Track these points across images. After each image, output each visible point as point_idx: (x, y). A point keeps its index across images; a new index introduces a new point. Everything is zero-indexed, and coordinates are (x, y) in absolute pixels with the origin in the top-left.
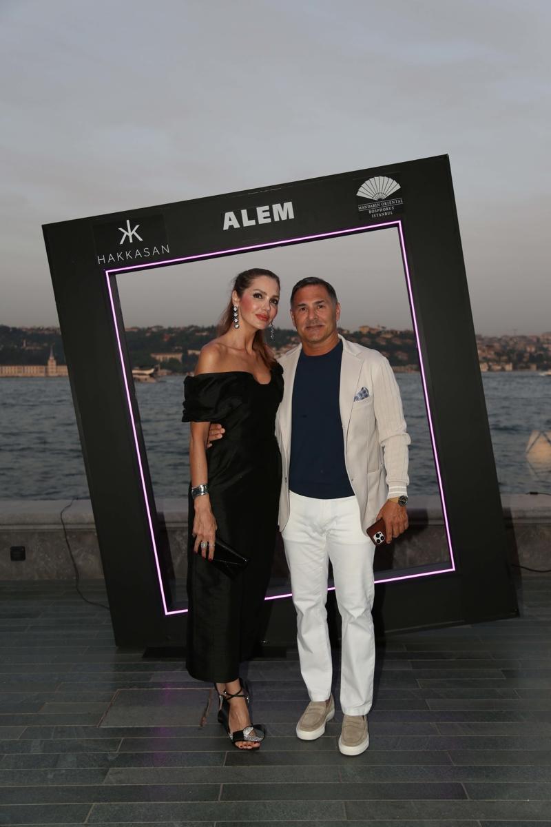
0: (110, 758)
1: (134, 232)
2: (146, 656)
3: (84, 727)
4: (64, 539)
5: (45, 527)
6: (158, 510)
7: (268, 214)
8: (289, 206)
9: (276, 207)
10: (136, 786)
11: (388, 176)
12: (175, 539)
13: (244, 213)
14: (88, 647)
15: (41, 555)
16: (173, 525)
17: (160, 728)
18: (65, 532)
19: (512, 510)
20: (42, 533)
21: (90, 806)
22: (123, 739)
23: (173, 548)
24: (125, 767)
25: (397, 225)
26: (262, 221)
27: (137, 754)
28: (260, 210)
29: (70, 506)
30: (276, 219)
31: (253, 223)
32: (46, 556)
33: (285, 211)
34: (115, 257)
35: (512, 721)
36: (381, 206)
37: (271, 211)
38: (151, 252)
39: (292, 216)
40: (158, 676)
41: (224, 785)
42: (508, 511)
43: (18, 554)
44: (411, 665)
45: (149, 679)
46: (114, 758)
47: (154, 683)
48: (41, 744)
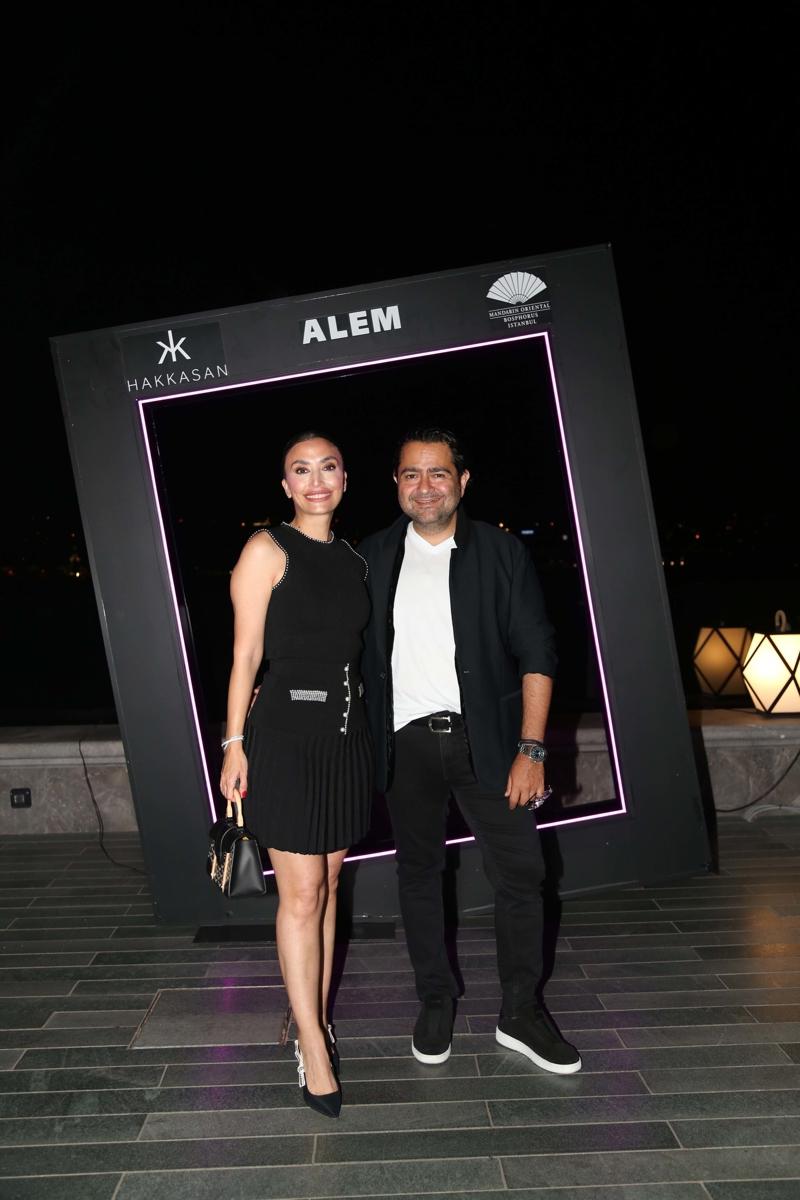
0: (148, 1097)
1: (178, 347)
2: (196, 940)
3: (109, 1048)
4: (84, 778)
5: (58, 762)
7: (365, 322)
8: (394, 311)
9: (376, 313)
10: (187, 1142)
13: (332, 321)
14: (117, 928)
15: (53, 800)
17: (220, 1049)
18: (86, 769)
20: (54, 770)
21: (119, 1176)
22: (166, 1066)
24: (170, 1111)
25: (542, 338)
26: (356, 332)
27: (187, 1090)
28: (353, 317)
30: (377, 329)
31: (344, 334)
32: (60, 801)
33: (388, 318)
34: (153, 382)
36: (520, 312)
37: (369, 318)
38: (202, 373)
39: (398, 325)
40: (215, 969)
41: (319, 1137)
43: (21, 799)
44: (569, 944)
45: (204, 973)
46: (155, 1096)
47: (209, 979)
48: (46, 1077)
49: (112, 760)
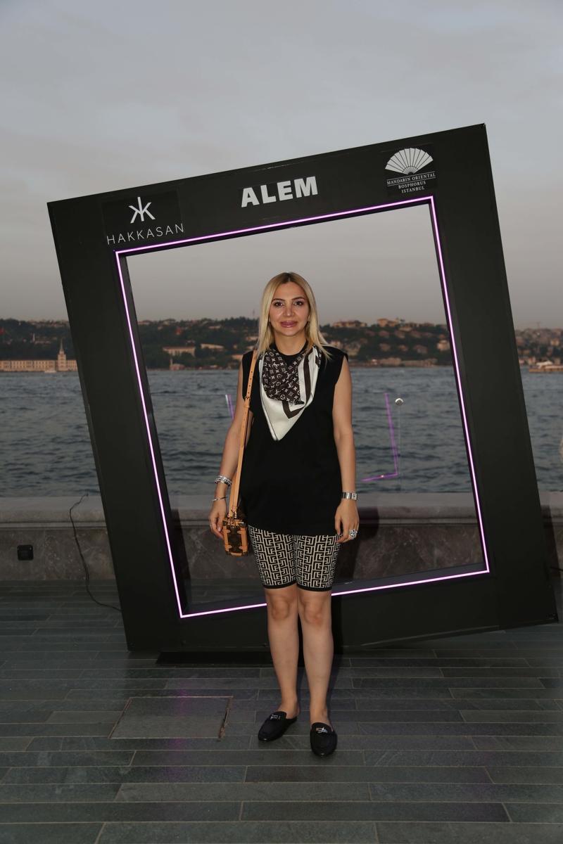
0: (122, 772)
1: (145, 210)
2: (161, 661)
3: (94, 738)
4: (74, 538)
5: (54, 525)
6: (173, 507)
7: (289, 190)
8: (312, 181)
9: (299, 182)
10: (150, 803)
11: (420, 148)
12: (190, 538)
13: (264, 189)
14: (99, 651)
15: (50, 554)
16: (188, 523)
17: (175, 740)
18: (75, 530)
19: (551, 507)
20: (50, 531)
21: (102, 825)
22: (136, 751)
23: (188, 547)
24: (138, 782)
25: (429, 202)
26: (283, 197)
27: (150, 768)
28: (280, 185)
29: (78, 503)
30: (299, 195)
31: (273, 199)
32: (55, 555)
33: (308, 186)
34: (126, 237)
35: (555, 735)
36: (411, 180)
37: (293, 186)
38: (164, 232)
39: (315, 192)
40: (172, 683)
41: (245, 803)
42: (548, 509)
43: (26, 553)
44: (442, 673)
45: (164, 686)
46: (126, 772)
47: (168, 691)
48: (49, 756)
49: (95, 524)
